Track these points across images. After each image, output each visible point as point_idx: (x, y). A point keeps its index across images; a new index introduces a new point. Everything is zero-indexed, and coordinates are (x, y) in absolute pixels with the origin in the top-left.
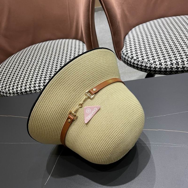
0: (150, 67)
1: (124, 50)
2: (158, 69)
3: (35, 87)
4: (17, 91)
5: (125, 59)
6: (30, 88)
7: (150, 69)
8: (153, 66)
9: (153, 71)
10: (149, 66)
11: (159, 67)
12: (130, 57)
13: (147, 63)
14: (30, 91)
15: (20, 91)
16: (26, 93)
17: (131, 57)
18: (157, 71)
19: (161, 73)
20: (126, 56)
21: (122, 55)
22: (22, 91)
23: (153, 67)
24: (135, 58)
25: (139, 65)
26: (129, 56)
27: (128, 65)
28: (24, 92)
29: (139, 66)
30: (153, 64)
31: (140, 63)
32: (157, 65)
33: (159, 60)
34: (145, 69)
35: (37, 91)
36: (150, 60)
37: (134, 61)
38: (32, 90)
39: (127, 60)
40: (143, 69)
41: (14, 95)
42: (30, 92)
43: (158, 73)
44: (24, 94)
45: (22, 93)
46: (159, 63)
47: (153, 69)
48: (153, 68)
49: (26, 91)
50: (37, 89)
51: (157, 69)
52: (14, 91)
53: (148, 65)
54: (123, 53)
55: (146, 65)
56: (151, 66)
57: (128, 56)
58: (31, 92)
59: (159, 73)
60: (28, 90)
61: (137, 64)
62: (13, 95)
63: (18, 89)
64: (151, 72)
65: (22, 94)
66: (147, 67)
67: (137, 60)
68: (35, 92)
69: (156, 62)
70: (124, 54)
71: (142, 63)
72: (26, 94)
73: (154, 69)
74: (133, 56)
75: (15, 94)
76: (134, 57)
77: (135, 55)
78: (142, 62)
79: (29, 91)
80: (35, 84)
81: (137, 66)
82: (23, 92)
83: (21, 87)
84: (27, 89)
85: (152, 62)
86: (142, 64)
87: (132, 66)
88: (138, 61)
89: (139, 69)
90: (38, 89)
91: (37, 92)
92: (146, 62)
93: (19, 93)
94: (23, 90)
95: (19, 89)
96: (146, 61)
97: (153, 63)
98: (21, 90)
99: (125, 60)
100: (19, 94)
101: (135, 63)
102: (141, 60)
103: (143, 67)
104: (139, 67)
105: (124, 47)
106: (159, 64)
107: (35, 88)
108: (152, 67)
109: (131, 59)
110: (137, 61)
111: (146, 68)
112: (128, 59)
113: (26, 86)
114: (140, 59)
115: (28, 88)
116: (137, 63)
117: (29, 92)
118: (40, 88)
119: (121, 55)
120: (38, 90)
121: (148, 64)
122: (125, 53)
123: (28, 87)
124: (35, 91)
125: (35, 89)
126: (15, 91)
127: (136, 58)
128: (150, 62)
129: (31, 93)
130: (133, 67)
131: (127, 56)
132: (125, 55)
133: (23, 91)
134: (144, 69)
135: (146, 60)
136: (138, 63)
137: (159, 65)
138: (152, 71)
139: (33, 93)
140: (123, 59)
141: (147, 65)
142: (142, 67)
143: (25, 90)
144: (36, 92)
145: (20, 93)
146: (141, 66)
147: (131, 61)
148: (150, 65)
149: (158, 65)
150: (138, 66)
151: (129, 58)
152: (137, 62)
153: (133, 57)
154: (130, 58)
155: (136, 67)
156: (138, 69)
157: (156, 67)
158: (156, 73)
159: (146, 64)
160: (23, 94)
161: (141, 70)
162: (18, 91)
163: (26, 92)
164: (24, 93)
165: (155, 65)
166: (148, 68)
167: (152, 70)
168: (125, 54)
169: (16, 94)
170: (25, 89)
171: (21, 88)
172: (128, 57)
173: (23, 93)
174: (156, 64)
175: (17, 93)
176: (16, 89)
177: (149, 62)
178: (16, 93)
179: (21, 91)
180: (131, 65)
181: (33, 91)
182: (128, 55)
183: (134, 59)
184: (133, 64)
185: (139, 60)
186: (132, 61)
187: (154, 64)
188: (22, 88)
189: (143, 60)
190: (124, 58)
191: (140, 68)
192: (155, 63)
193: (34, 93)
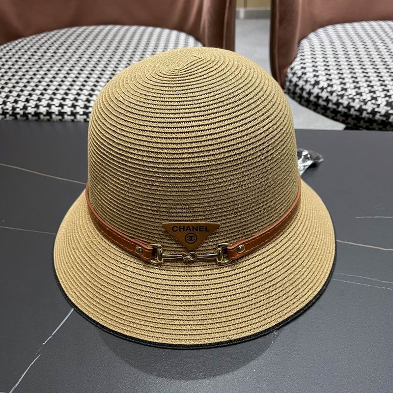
0: (361, 110)
1: (296, 65)
2: (381, 116)
3: (61, 106)
4: (15, 110)
5: (296, 85)
6: (49, 106)
7: (358, 114)
8: (369, 107)
9: (366, 120)
10: (357, 107)
11: (383, 112)
12: (310, 82)
13: (354, 100)
14: (49, 114)
15: (21, 109)
16: (37, 118)
17: (313, 82)
18: (376, 121)
19: (384, 129)
20: (300, 78)
21: (290, 75)
22: (27, 112)
23: (369, 111)
24: (323, 84)
25: (332, 101)
26: (309, 79)
27: (300, 103)
28: (33, 113)
29: (330, 105)
30: (369, 103)
31: (334, 98)
32: (378, 106)
33: (386, 94)
34: (345, 113)
35: (66, 116)
36: (363, 94)
37: (320, 91)
38: (53, 113)
39: (302, 89)
40: (340, 112)
41: (5, 117)
42: (48, 117)
43: (377, 128)
44: (32, 121)
45: (25, 115)
46: (387, 101)
47: (367, 116)
48: (368, 113)
49: (38, 111)
50: (66, 113)
51: (377, 116)
52: (7, 109)
53: (356, 105)
54: (293, 71)
55: (349, 103)
56: (364, 107)
57: (305, 79)
58: (51, 117)
59: (381, 127)
60: (43, 110)
61: (327, 100)
62: (2, 119)
63: (18, 106)
64: (358, 124)
65: (25, 118)
66: (352, 110)
67: (329, 89)
68: (60, 120)
69: (379, 99)
70: (294, 74)
71: (339, 98)
72: (36, 120)
73: (371, 116)
74: (318, 79)
75: (8, 115)
76: (321, 82)
77: (325, 78)
78: (342, 96)
79: (45, 113)
80: (64, 99)
81: (325, 103)
82: (30, 113)
83: (27, 101)
84: (41, 107)
85: (367, 97)
86: (340, 101)
87: (311, 104)
88: (331, 93)
89: (328, 112)
90: (69, 113)
91: (66, 121)
92: (350, 96)
93: (18, 113)
94: (29, 108)
95: (20, 105)
96: (351, 94)
97: (369, 101)
98: (25, 108)
99: (295, 89)
100: (18, 116)
101: (321, 97)
102: (340, 89)
103: (341, 109)
104: (329, 109)
105: (298, 59)
106: (385, 103)
107: (63, 108)
108: (366, 110)
109: (311, 87)
110: (327, 92)
111: (349, 110)
112: (305, 87)
113: (39, 100)
114: (337, 88)
115: (45, 105)
116: (328, 96)
117: (44, 115)
118: (75, 111)
119: (287, 76)
120: (68, 115)
121: (357, 101)
122: (297, 72)
123: (44, 103)
124: (60, 117)
125: (63, 111)
126: (10, 109)
127: (325, 86)
128: (362, 98)
129: (48, 120)
130: (314, 108)
131: (303, 78)
132: (298, 77)
133: (31, 110)
134: (342, 113)
135: (352, 92)
136: (330, 98)
137: (385, 106)
138: (362, 122)
139: (53, 121)
140: (290, 85)
141: (352, 104)
142: (338, 107)
143: (36, 109)
144: (63, 120)
145: (21, 116)
146: (338, 104)
147: (312, 91)
148: (362, 104)
149: (382, 106)
150: (328, 103)
151: (308, 83)
152: (328, 94)
153: (317, 83)
154: (311, 85)
155: (322, 109)
156: (326, 112)
157: (377, 110)
158: (370, 127)
159: (351, 101)
160: (27, 118)
161: (333, 115)
162: (18, 110)
163: (37, 114)
164: (33, 116)
165: (375, 106)
166: (355, 110)
167: (364, 119)
168: (299, 73)
169: (10, 115)
170: (37, 106)
171: (25, 105)
172: (306, 81)
173: (30, 116)
174: (378, 102)
175: (14, 114)
176: (11, 105)
177: (358, 96)
178: (11, 113)
179: (24, 110)
180: (311, 101)
181: (57, 115)
182: (305, 77)
183: (320, 86)
184: (315, 100)
185: (333, 89)
186: (316, 91)
187: (372, 104)
188: (28, 105)
189: (343, 92)
190: (293, 83)
191: (331, 110)
192: (373, 101)
193: (57, 121)
